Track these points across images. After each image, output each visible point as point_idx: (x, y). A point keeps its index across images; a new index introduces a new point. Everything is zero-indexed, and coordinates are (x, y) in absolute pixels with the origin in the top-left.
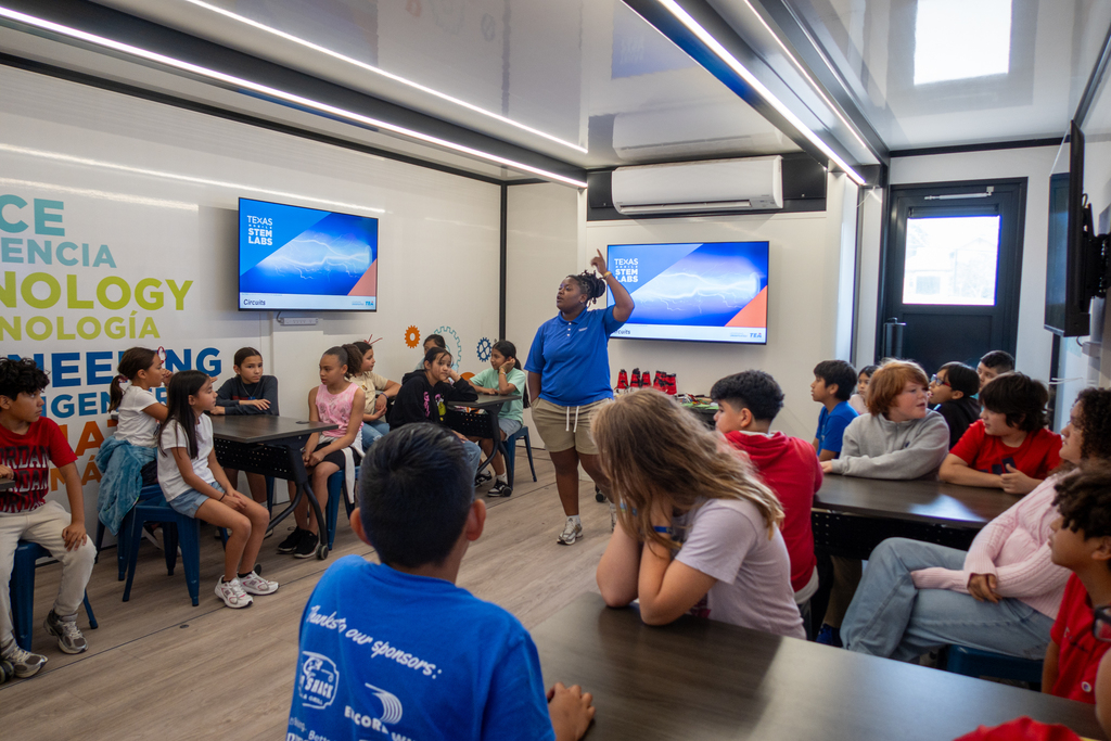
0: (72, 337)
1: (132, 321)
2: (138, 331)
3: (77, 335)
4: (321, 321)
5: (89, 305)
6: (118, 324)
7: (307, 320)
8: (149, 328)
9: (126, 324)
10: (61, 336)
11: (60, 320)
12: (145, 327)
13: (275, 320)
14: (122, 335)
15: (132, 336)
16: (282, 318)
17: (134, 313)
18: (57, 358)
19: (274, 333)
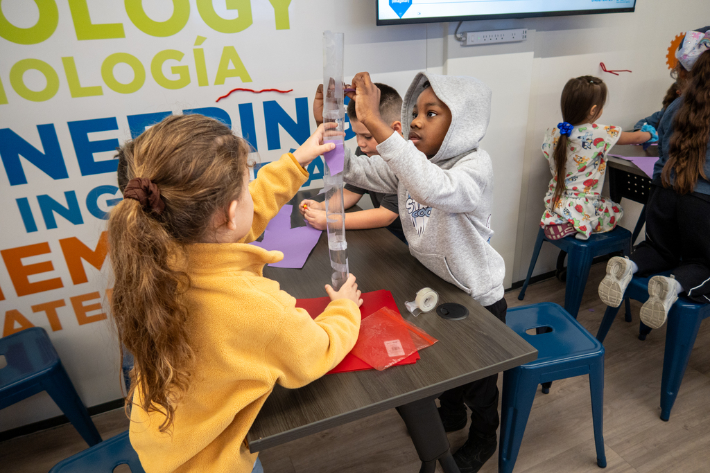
0: (96, 91)
1: (199, 55)
2: (212, 71)
3: (106, 88)
4: (532, 34)
5: (115, 31)
6: (176, 63)
7: (508, 34)
8: (231, 66)
9: (189, 61)
10: (78, 91)
11: (69, 63)
12: (223, 64)
13: (451, 38)
14: (185, 81)
15: (203, 81)
16: (464, 34)
17: (200, 40)
18: (79, 129)
19: (450, 62)
